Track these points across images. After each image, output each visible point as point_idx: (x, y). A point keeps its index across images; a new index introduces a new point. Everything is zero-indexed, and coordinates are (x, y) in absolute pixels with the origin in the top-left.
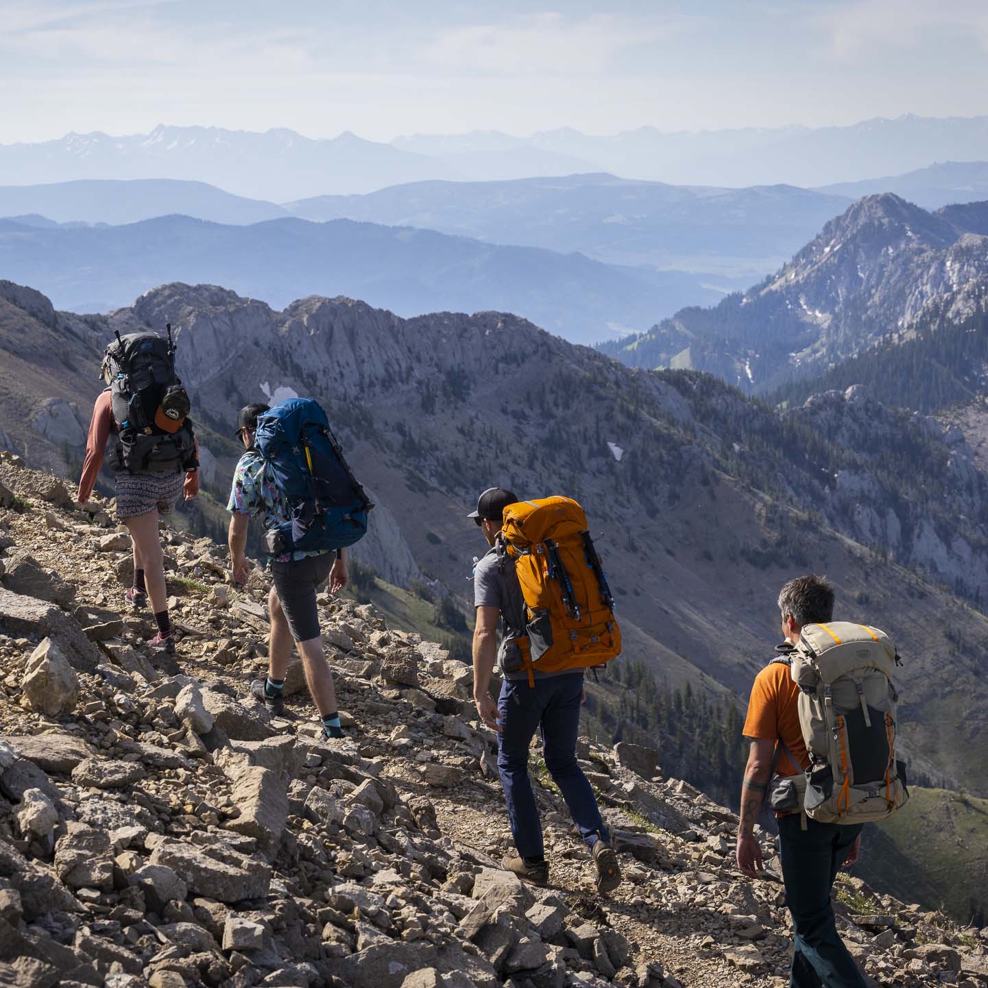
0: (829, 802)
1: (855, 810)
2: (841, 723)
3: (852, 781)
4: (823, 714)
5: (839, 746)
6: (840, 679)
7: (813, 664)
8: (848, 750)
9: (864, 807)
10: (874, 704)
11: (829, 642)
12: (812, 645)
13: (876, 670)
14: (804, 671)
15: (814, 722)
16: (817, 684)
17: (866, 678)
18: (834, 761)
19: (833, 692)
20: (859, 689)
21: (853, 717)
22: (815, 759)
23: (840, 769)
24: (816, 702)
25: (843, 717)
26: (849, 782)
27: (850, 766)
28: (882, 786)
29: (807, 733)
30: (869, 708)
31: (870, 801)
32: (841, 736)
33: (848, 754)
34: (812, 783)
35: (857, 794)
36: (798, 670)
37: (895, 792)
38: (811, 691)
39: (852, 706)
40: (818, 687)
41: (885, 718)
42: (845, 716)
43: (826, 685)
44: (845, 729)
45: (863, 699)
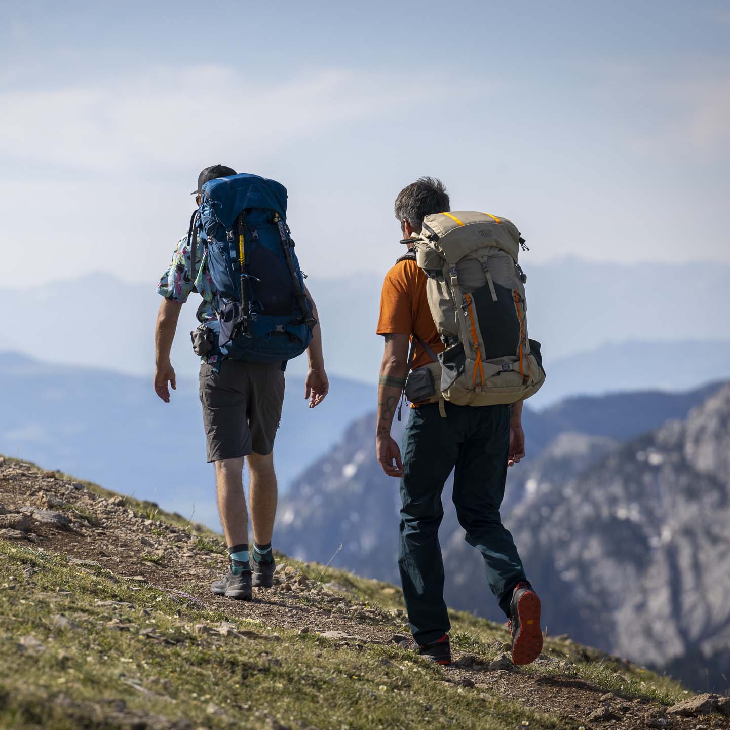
0: (462, 377)
1: (489, 384)
2: (468, 300)
3: (484, 356)
4: (450, 294)
5: (469, 322)
6: (464, 258)
7: (437, 247)
8: (477, 325)
9: (498, 380)
10: (502, 282)
11: (451, 224)
12: (434, 229)
13: (500, 250)
14: (428, 255)
15: (442, 302)
16: (442, 266)
17: (490, 257)
18: (464, 339)
19: (459, 272)
20: (484, 269)
21: (481, 294)
22: (446, 340)
23: (471, 345)
24: (443, 283)
25: (470, 294)
26: (481, 356)
27: (481, 340)
28: (516, 361)
29: (436, 315)
30: (495, 284)
31: (503, 375)
32: (470, 313)
33: (478, 330)
34: (444, 362)
35: (491, 368)
36: (423, 255)
37: (529, 367)
38: (438, 274)
39: (479, 284)
40: (444, 270)
41: (513, 294)
42: (472, 294)
43: (451, 266)
44: (473, 305)
45: (489, 276)
